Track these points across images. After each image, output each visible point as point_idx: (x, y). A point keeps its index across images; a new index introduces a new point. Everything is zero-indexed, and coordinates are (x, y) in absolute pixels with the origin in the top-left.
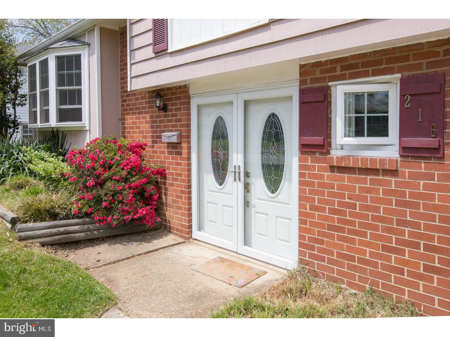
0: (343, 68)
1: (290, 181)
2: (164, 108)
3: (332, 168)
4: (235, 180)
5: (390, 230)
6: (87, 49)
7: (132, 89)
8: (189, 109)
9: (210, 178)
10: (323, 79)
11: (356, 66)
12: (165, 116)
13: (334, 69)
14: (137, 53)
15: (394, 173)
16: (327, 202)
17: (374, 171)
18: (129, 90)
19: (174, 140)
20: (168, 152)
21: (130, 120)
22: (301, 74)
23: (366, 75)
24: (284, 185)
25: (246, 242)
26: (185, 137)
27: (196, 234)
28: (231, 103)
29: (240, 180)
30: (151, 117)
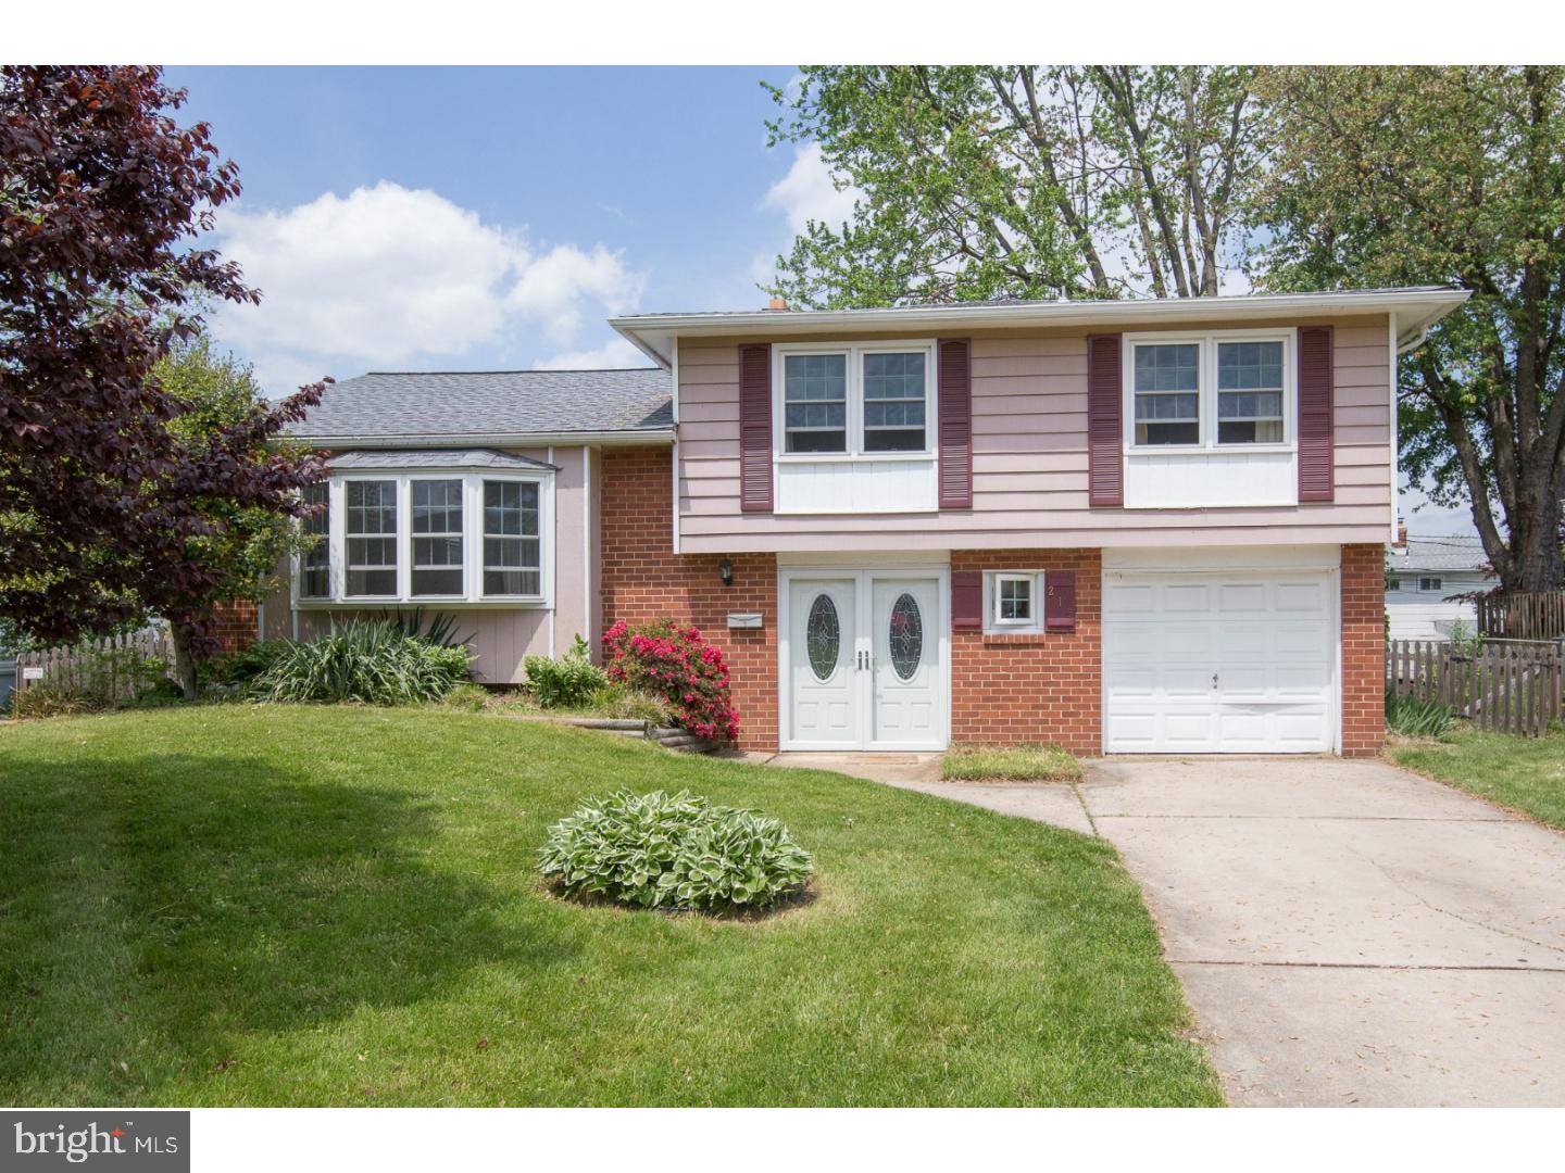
0: (997, 559)
1: (936, 661)
2: (729, 581)
3: (987, 646)
4: (860, 668)
5: (1038, 692)
7: (684, 551)
8: (775, 583)
9: (806, 673)
10: (977, 567)
11: (1008, 558)
12: (727, 591)
13: (988, 560)
15: (1040, 645)
16: (982, 677)
17: (1025, 646)
18: (676, 551)
19: (758, 623)
20: (733, 642)
22: (953, 559)
23: (1017, 567)
24: (923, 670)
25: (874, 738)
26: (771, 620)
27: (785, 744)
28: (853, 581)
29: (867, 667)
30: (689, 592)
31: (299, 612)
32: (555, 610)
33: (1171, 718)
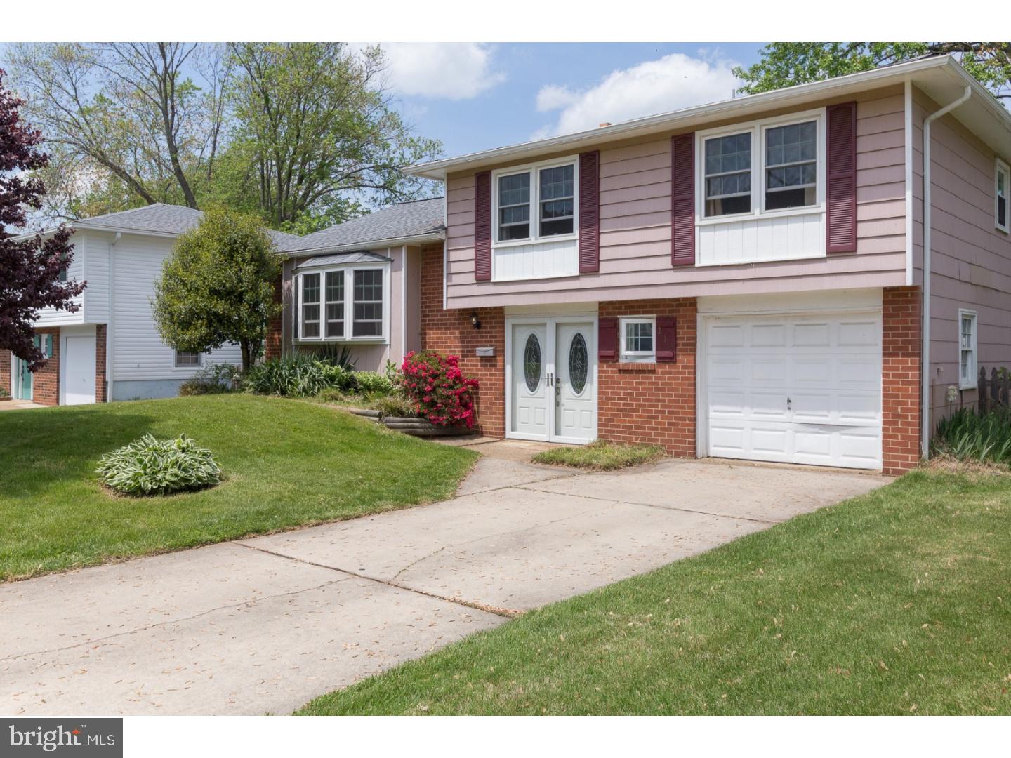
0: (626, 308)
1: (592, 383)
2: (478, 326)
3: (620, 371)
4: (548, 385)
5: (651, 406)
6: (390, 264)
7: (449, 308)
8: (504, 327)
9: (522, 387)
10: (614, 313)
11: (632, 307)
12: (479, 333)
13: (620, 308)
14: (454, 277)
15: (653, 372)
16: (616, 393)
17: (643, 371)
18: (445, 308)
19: (490, 353)
20: (482, 365)
21: (433, 335)
22: (600, 308)
23: (638, 313)
24: (587, 386)
25: (557, 432)
26: (500, 351)
27: (509, 434)
28: (544, 325)
29: (552, 384)
30: (461, 333)
31: (295, 345)
32: (390, 345)
33: (755, 432)
